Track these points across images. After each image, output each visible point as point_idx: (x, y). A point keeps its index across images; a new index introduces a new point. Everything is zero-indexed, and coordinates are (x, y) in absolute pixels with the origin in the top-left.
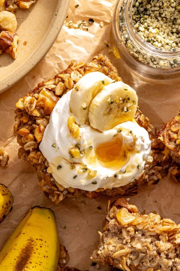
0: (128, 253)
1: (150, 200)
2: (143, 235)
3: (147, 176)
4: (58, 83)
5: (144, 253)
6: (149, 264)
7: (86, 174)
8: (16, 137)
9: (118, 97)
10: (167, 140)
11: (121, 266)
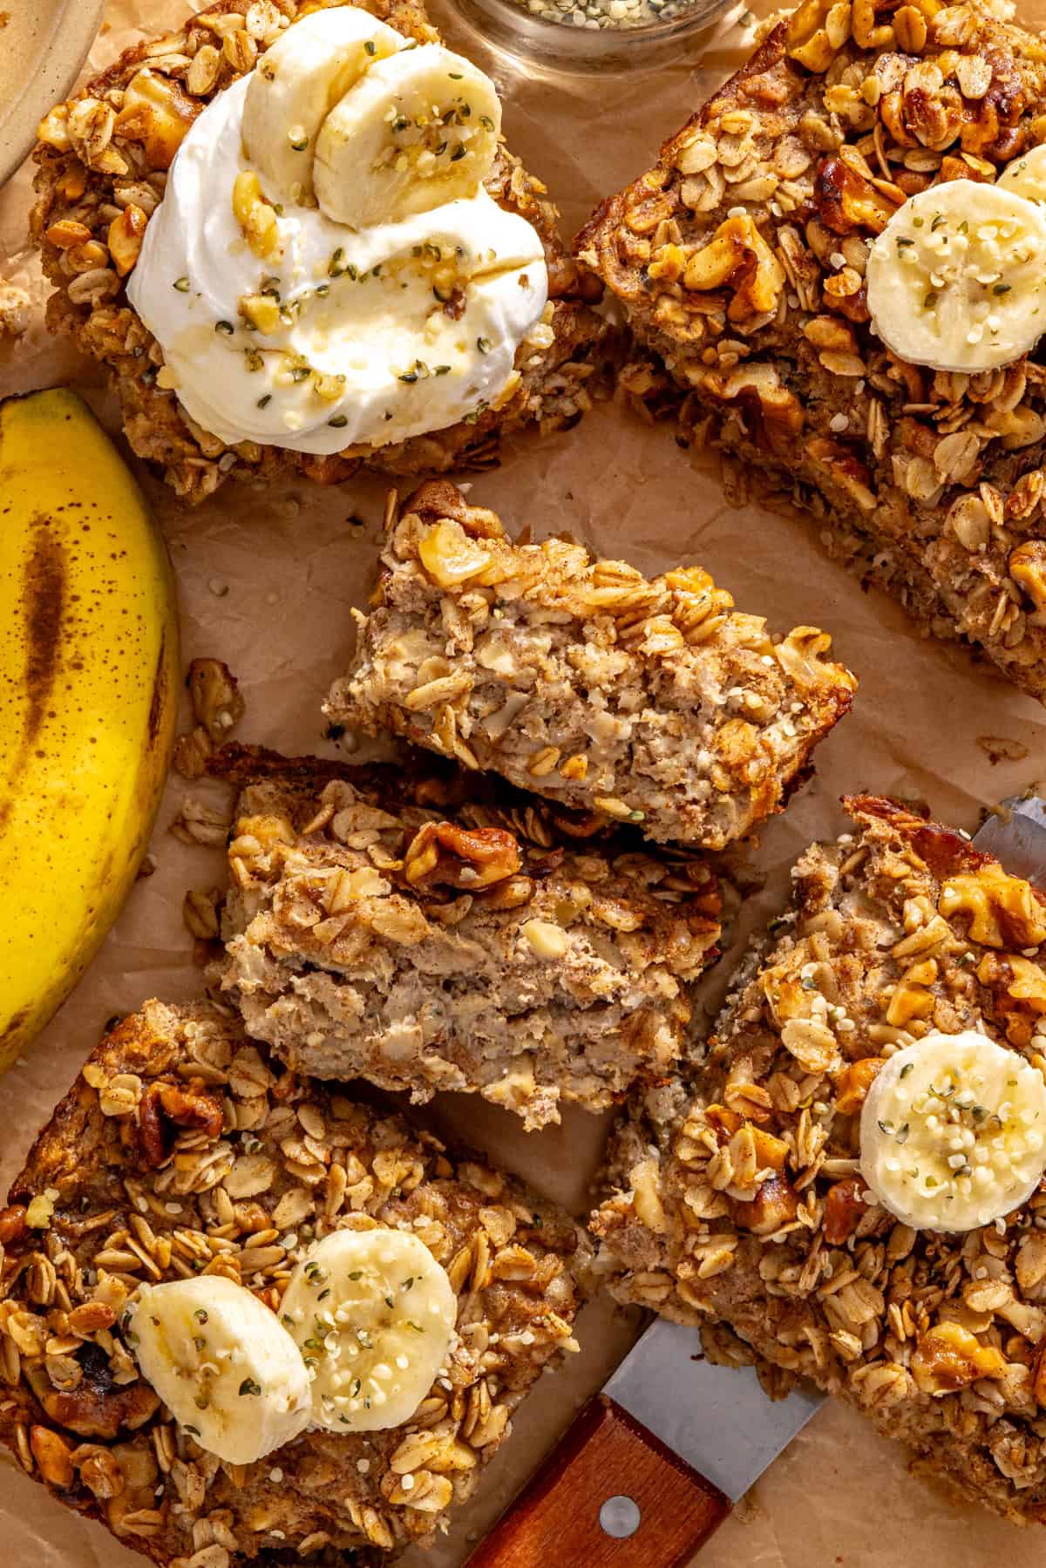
0: (464, 691)
1: (549, 489)
2: (522, 622)
3: (535, 401)
4: (198, 49)
5: (526, 691)
6: (542, 734)
7: (307, 387)
8: (39, 256)
9: (425, 104)
10: (611, 263)
11: (436, 740)
